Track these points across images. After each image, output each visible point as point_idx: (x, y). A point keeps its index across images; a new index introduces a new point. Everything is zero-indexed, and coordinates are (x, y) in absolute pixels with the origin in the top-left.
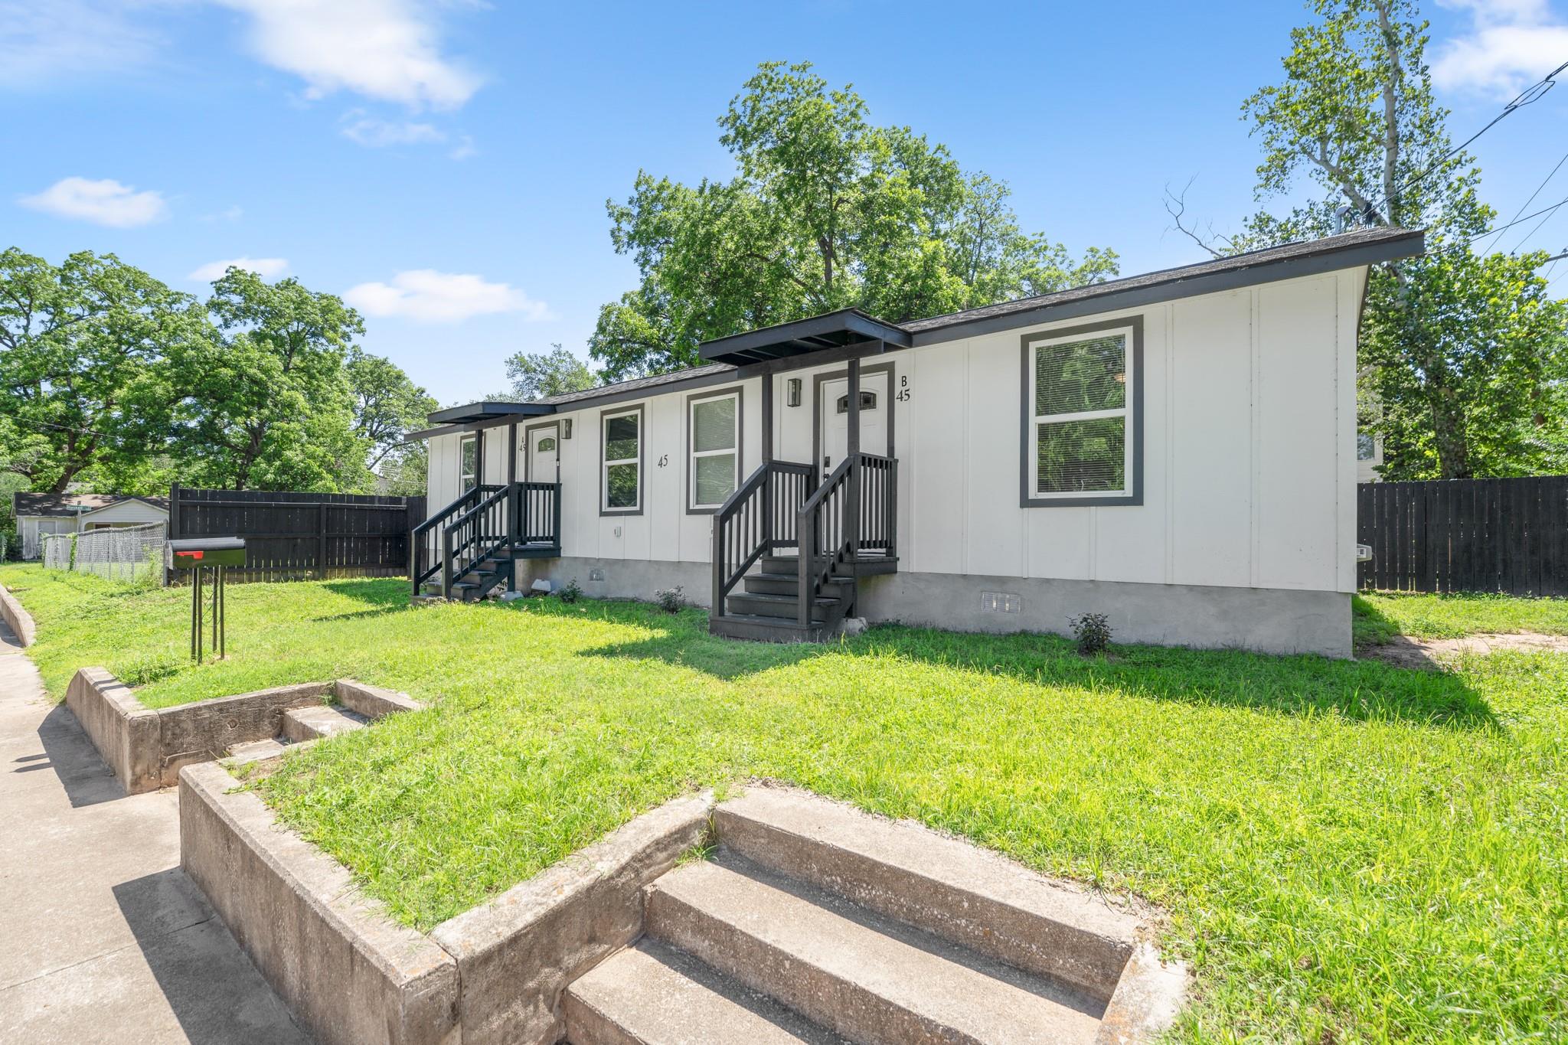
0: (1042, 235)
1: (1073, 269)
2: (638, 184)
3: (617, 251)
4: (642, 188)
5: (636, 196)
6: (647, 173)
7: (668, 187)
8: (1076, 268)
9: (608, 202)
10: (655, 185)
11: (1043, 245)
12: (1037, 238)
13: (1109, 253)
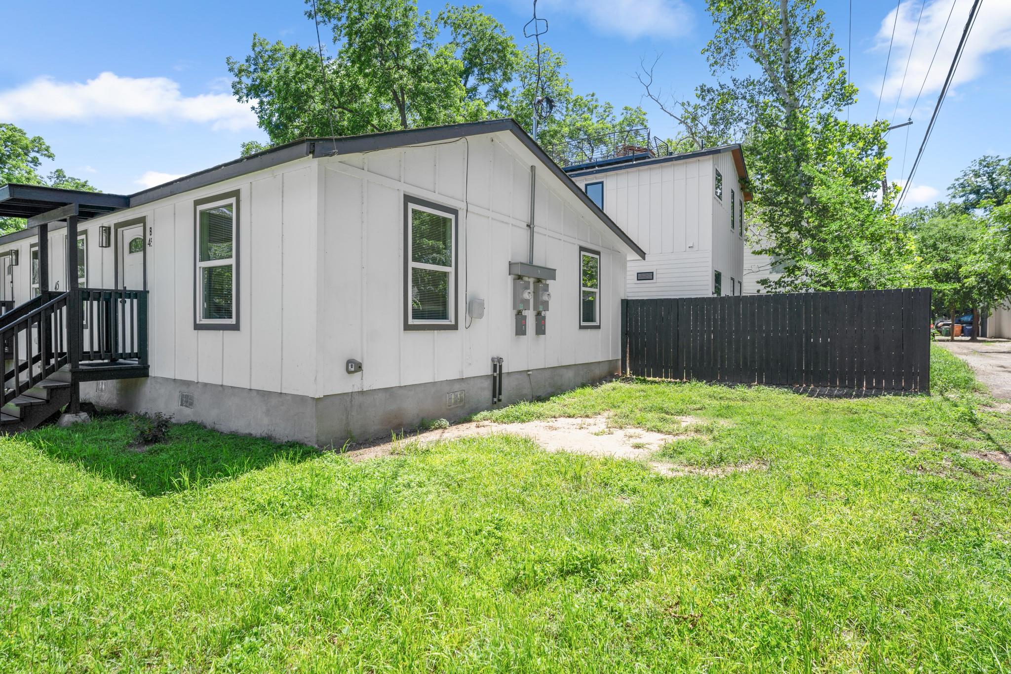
0: (593, 95)
1: (614, 123)
2: (254, 45)
3: (239, 100)
4: (257, 49)
5: (253, 55)
6: (261, 37)
7: (280, 50)
8: (617, 122)
9: (228, 59)
10: (268, 47)
11: (594, 104)
12: (589, 98)
13: (638, 110)
